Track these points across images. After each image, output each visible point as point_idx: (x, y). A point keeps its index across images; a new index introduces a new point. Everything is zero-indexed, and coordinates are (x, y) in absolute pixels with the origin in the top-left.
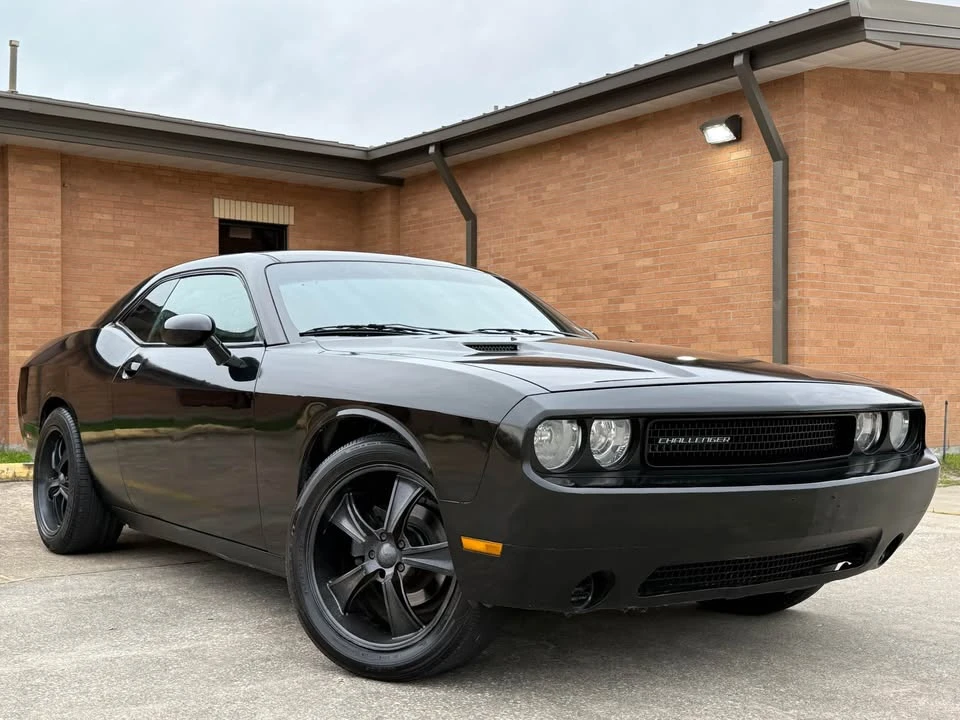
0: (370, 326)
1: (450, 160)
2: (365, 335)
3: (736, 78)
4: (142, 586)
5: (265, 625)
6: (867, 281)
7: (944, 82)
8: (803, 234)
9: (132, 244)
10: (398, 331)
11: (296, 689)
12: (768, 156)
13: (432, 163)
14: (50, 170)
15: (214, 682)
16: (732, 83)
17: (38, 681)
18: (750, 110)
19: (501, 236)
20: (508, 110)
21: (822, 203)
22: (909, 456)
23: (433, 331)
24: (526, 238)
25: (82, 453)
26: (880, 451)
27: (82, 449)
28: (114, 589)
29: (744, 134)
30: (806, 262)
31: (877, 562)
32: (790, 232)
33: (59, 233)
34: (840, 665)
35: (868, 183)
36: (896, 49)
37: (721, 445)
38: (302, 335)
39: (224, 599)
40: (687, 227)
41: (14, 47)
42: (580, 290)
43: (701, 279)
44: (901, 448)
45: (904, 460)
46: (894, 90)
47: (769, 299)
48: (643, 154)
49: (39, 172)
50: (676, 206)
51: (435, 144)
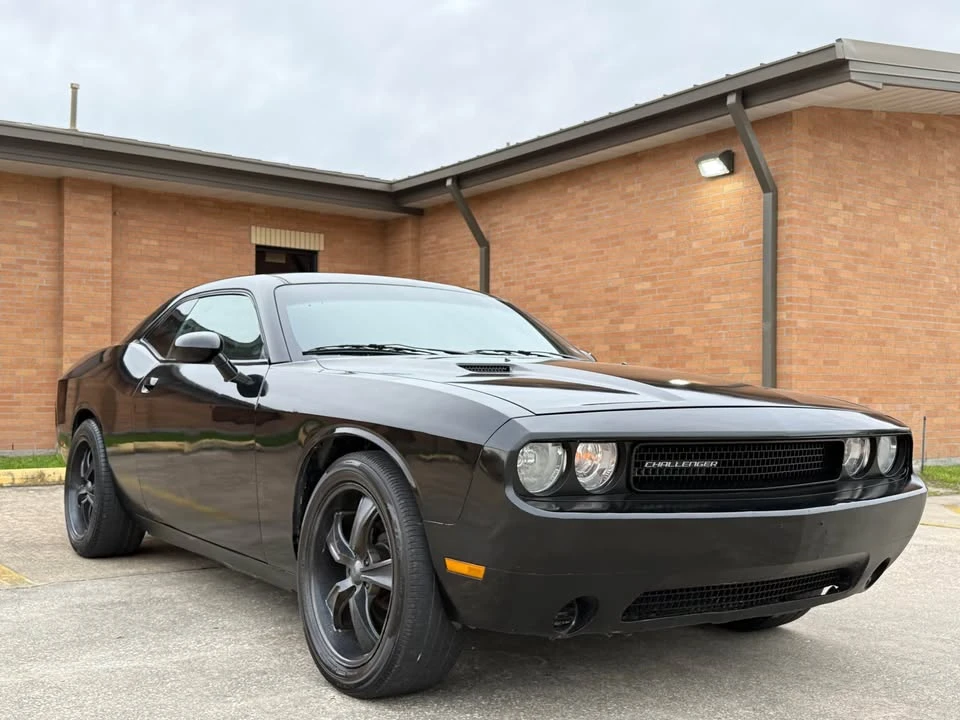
0: (371, 346)
1: (466, 192)
2: (366, 354)
3: (729, 116)
4: (158, 592)
5: (267, 636)
6: (851, 305)
7: (923, 121)
8: (792, 261)
9: (175, 268)
10: (398, 351)
11: (286, 707)
12: (758, 188)
13: (449, 195)
14: (102, 200)
15: (207, 696)
16: (725, 121)
17: (37, 693)
18: (742, 146)
19: (512, 261)
20: (518, 145)
21: (809, 231)
22: (896, 481)
23: (432, 352)
24: (534, 263)
25: (107, 462)
26: (868, 475)
27: (106, 458)
28: (130, 595)
29: (736, 168)
30: (792, 287)
31: (864, 585)
32: (779, 259)
33: (110, 257)
34: (829, 685)
35: (851, 214)
36: (878, 89)
37: (708, 470)
38: (304, 353)
39: (233, 606)
40: (683, 253)
41: (75, 89)
42: (584, 311)
43: (695, 302)
44: (888, 473)
45: (892, 486)
46: (876, 128)
47: (759, 321)
48: (644, 186)
49: (92, 201)
50: (673, 234)
51: (452, 177)
